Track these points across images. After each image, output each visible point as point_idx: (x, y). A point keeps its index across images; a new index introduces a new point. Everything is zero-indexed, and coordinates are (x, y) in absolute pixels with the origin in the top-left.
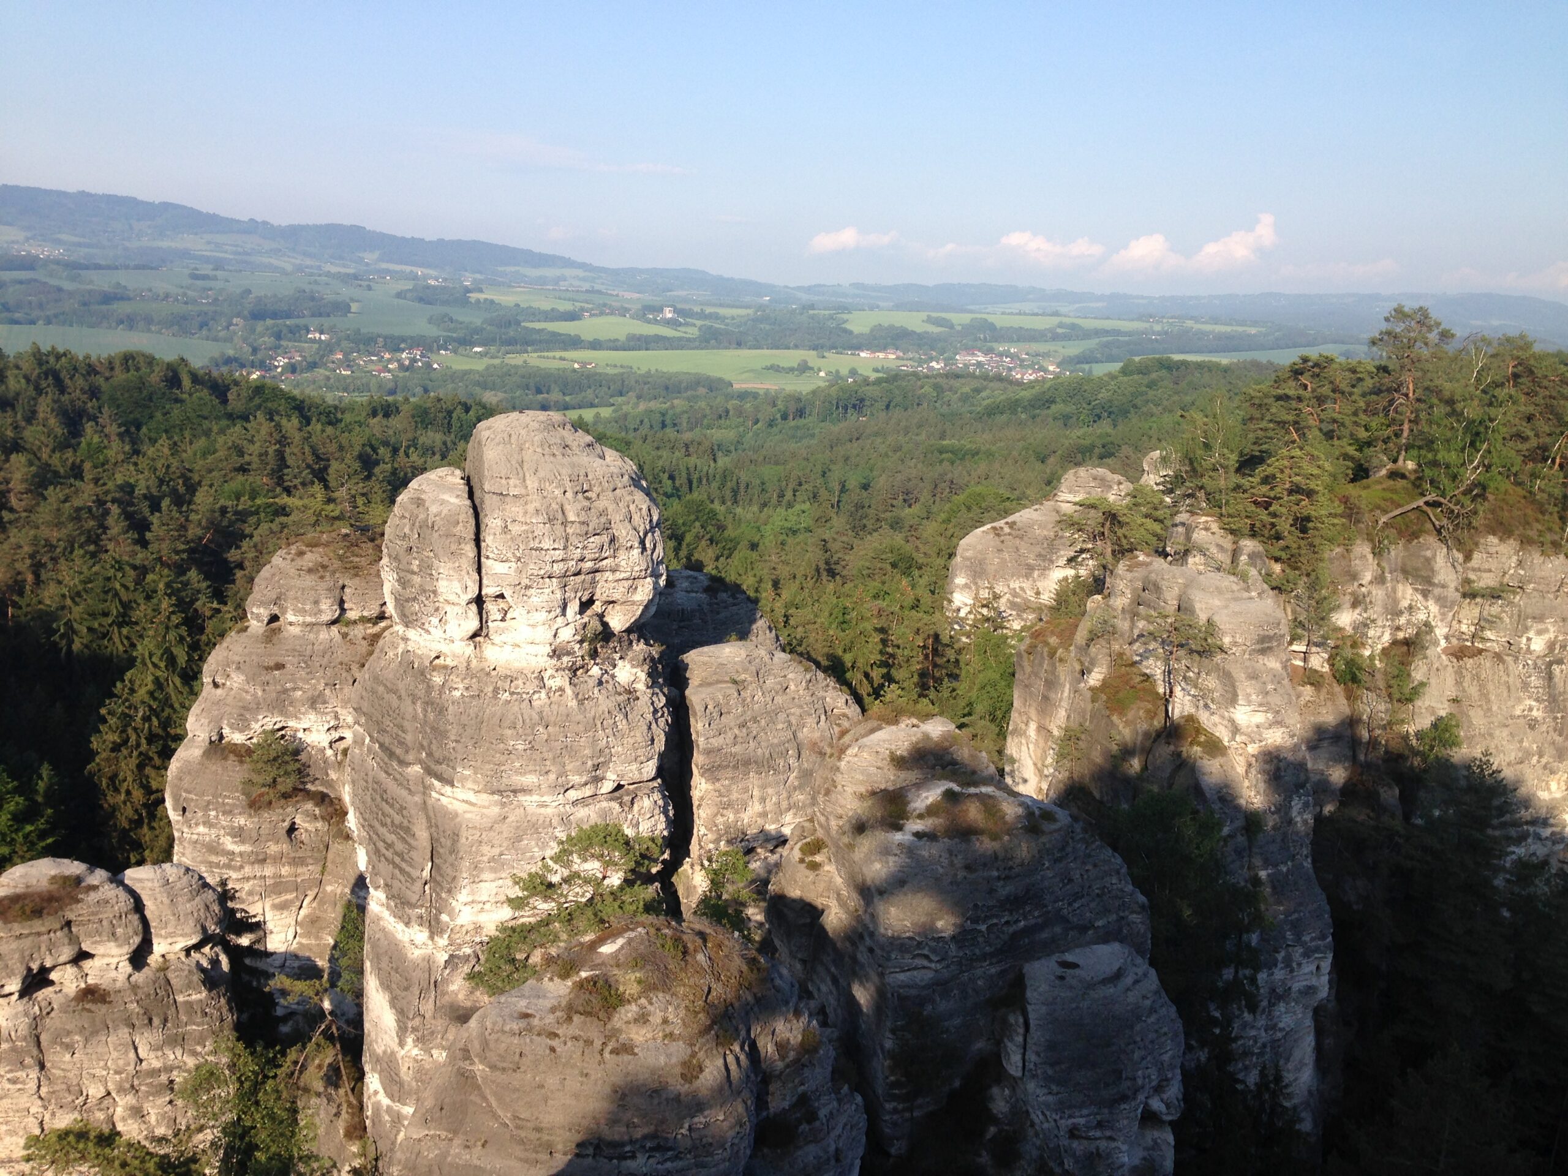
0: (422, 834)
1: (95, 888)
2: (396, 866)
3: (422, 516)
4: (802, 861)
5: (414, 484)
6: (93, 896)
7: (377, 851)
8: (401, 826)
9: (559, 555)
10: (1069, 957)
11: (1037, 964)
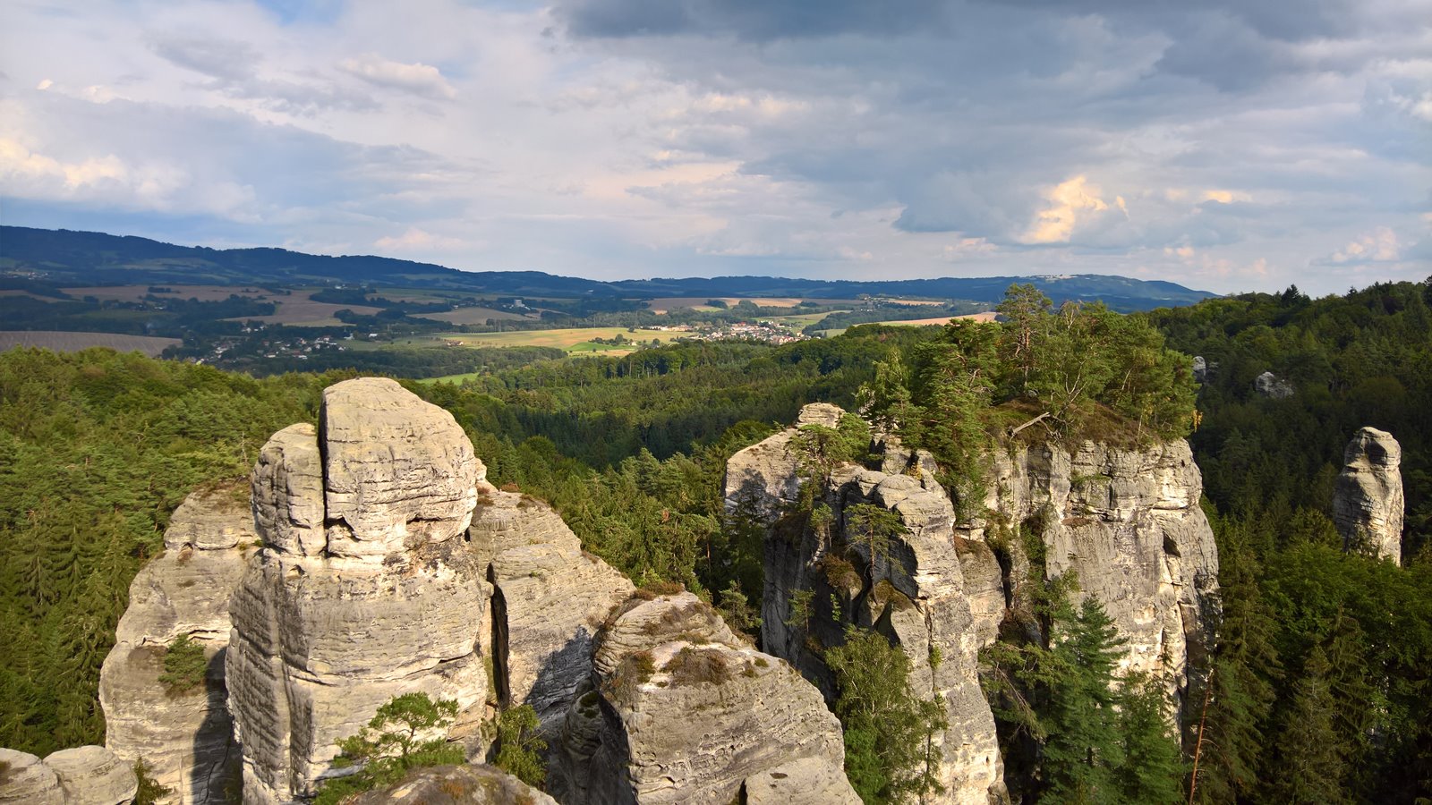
0: (282, 708)
1: (23, 770)
2: (263, 737)
3: (280, 461)
4: (581, 711)
5: (274, 437)
6: (21, 777)
7: (248, 726)
8: (266, 706)
9: (388, 485)
10: (780, 770)
11: (755, 777)
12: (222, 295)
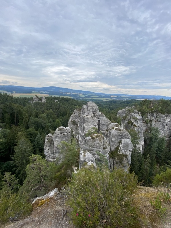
1: (64, 128)
5: (84, 106)
7: (80, 128)
8: (82, 126)
9: (92, 111)
10: (125, 139)
11: (122, 140)
12: (76, 94)
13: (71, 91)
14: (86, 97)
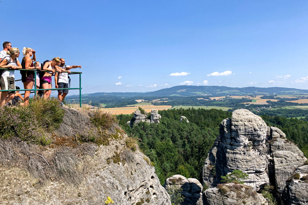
9: (244, 131)
12: (241, 98)
13: (226, 92)
14: (273, 104)
